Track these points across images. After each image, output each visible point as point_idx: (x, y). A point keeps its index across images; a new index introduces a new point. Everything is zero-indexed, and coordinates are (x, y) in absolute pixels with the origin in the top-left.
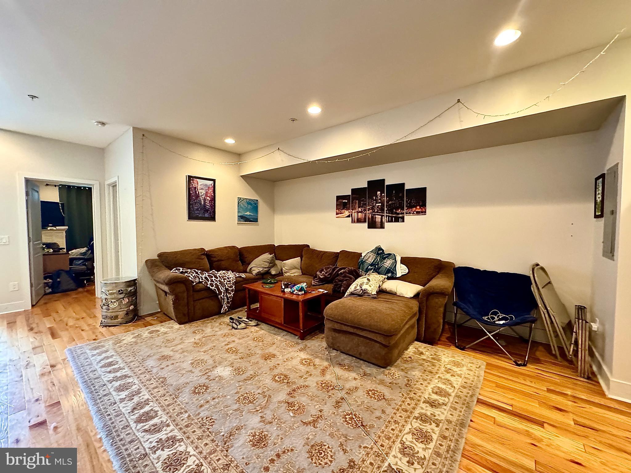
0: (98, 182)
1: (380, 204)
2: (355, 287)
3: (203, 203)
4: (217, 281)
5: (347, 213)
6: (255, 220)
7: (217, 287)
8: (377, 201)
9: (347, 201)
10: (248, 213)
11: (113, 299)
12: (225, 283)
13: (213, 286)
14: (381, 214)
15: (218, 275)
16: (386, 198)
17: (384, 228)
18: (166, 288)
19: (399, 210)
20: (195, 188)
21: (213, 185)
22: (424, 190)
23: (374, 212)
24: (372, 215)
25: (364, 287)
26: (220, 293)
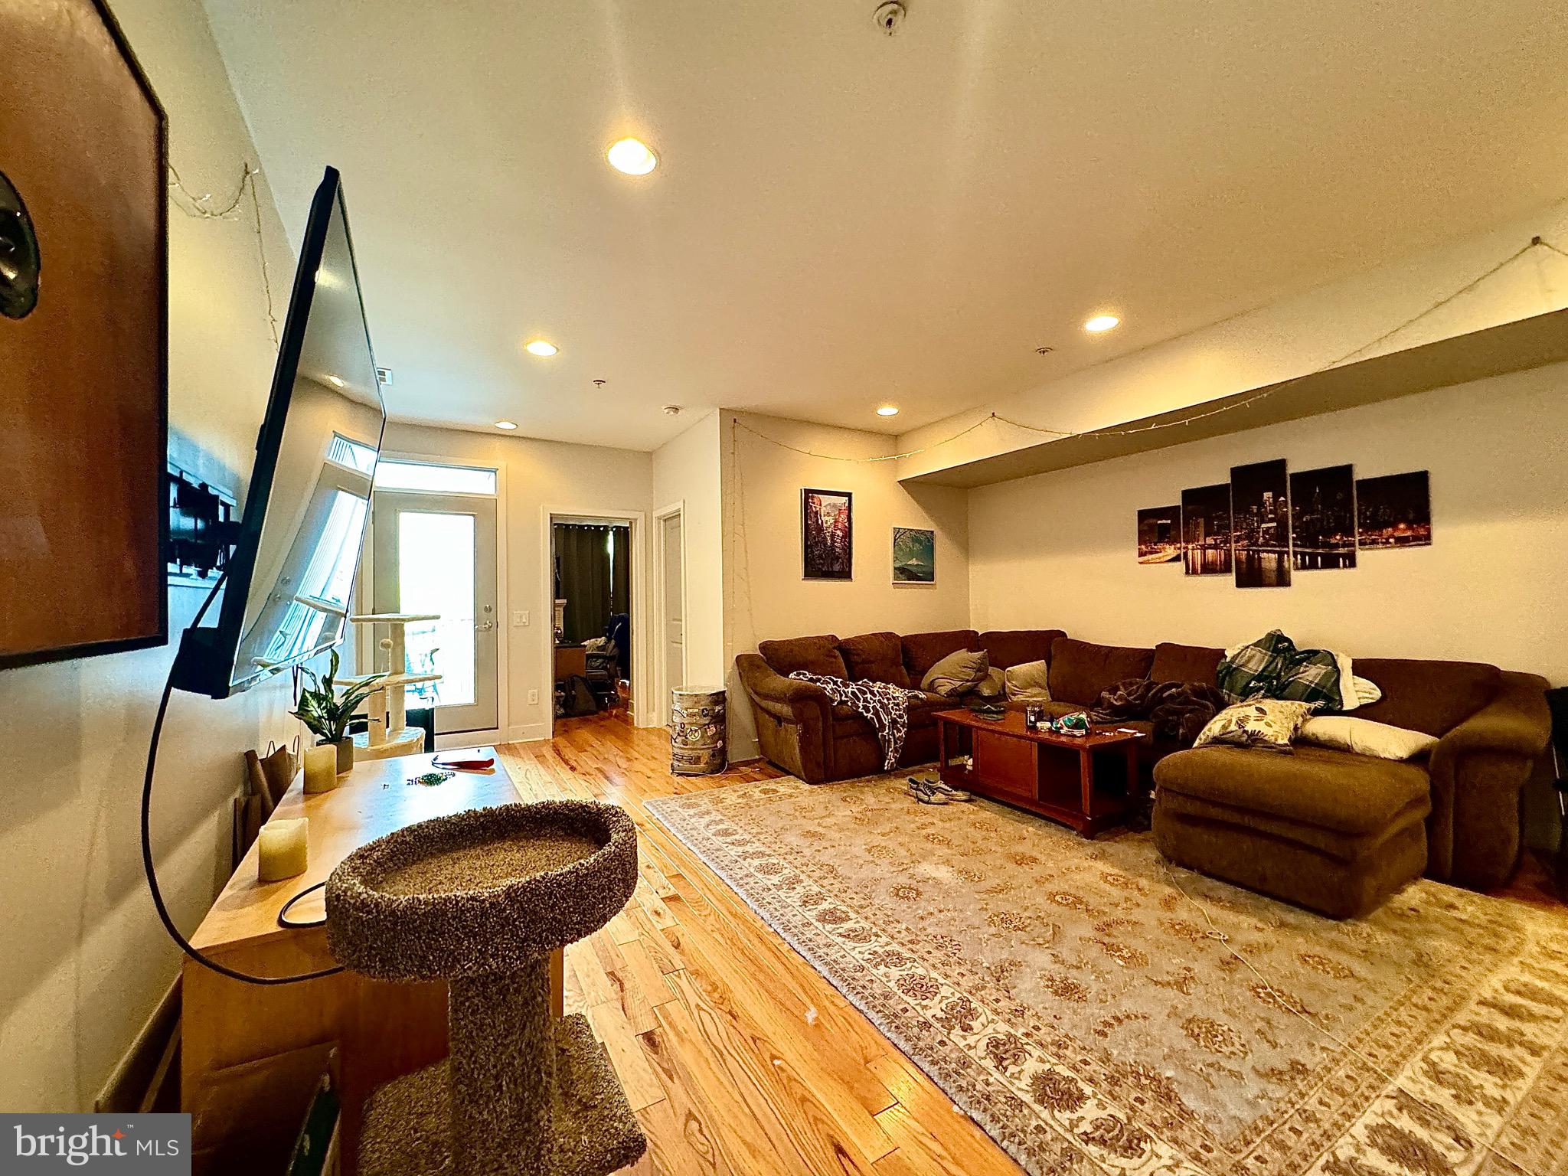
0: (643, 514)
1: (1275, 524)
2: (1224, 727)
3: (829, 543)
4: (875, 701)
5: (1170, 551)
6: (929, 576)
7: (876, 713)
8: (1262, 516)
9: (1169, 521)
10: (914, 562)
11: (692, 724)
12: (890, 706)
13: (868, 711)
14: (1278, 549)
15: (875, 689)
16: (1293, 505)
17: (1290, 585)
18: (785, 710)
19: (1338, 537)
20: (817, 513)
21: (847, 505)
22: (1422, 479)
23: (1255, 544)
24: (1248, 554)
25: (1250, 727)
26: (882, 726)
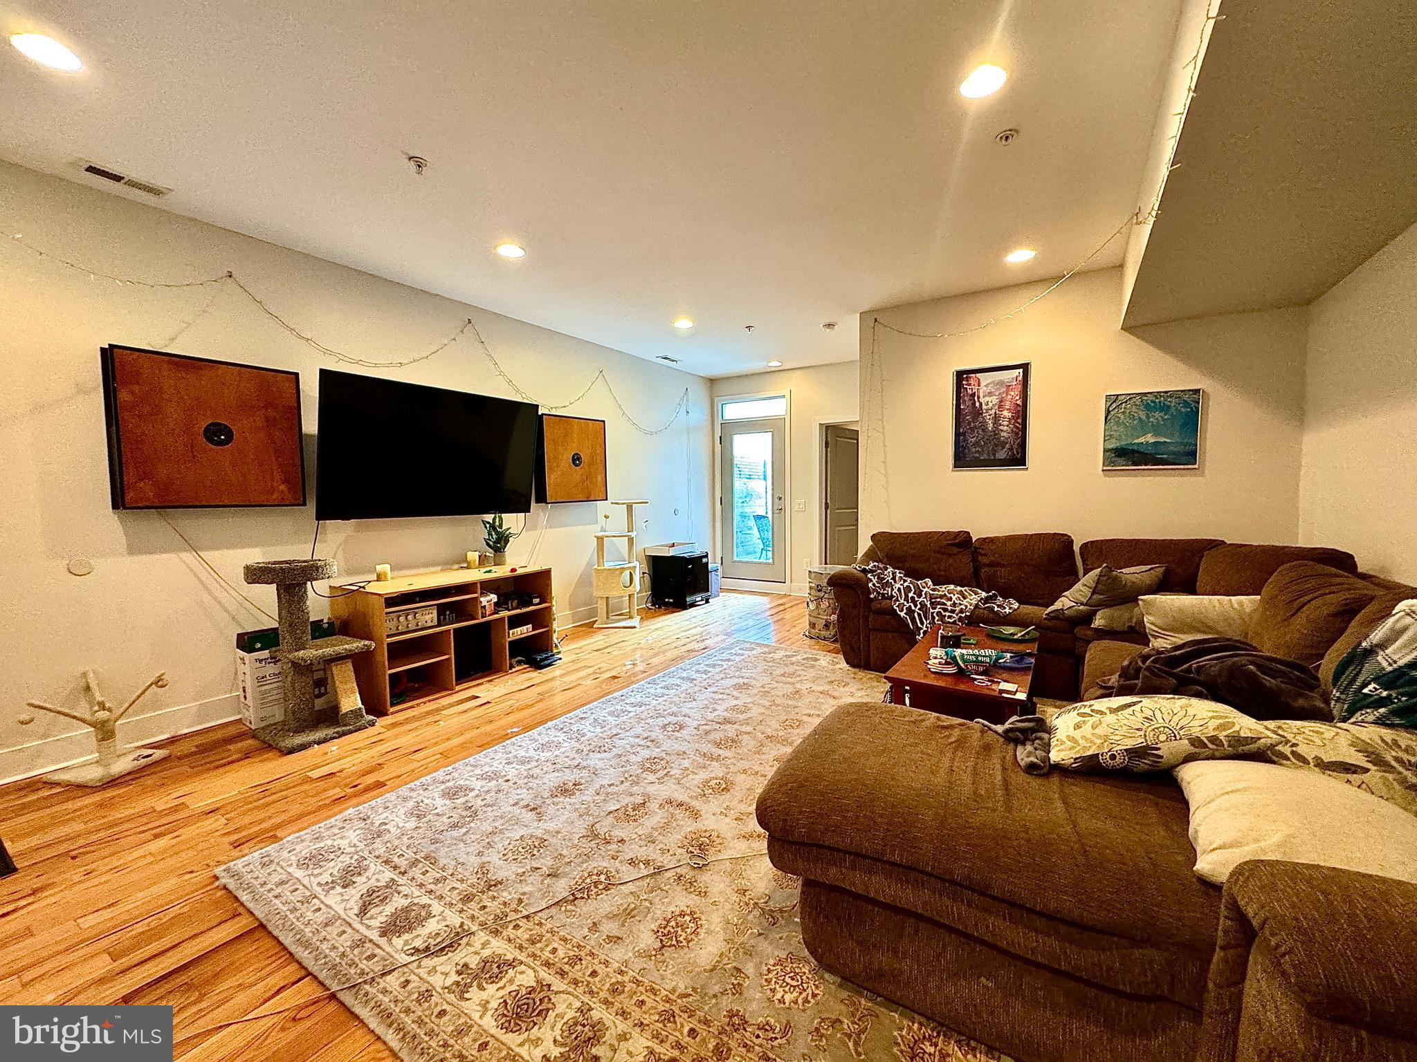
3: (990, 427)
6: (1188, 458)
10: (1150, 438)
20: (973, 395)
21: (1020, 378)
